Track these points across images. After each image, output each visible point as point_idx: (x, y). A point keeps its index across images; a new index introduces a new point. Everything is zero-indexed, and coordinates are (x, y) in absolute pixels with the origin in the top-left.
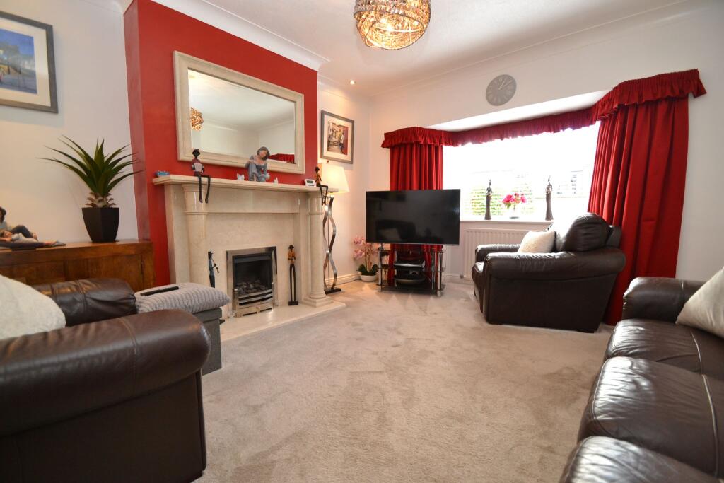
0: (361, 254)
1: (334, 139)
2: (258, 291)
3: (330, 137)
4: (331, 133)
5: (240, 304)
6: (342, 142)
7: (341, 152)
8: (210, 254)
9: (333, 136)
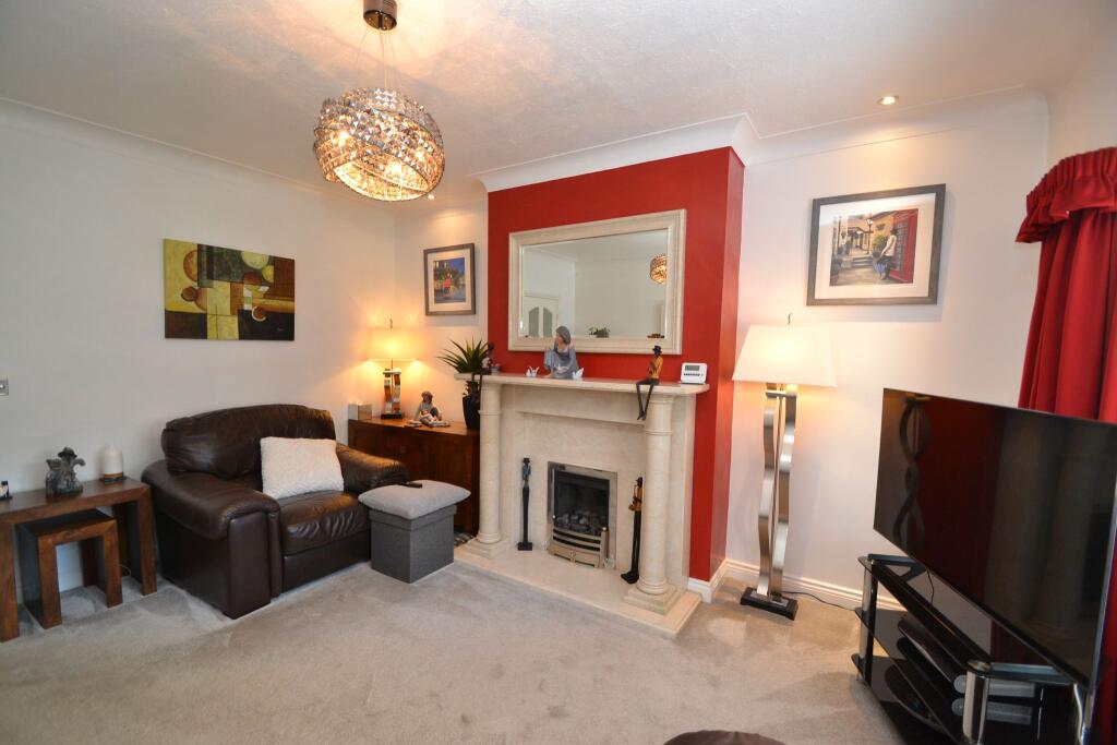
1: (855, 254)
2: (584, 532)
3: (839, 252)
4: (843, 242)
5: (555, 538)
6: (890, 253)
7: (885, 279)
8: (526, 461)
9: (854, 245)
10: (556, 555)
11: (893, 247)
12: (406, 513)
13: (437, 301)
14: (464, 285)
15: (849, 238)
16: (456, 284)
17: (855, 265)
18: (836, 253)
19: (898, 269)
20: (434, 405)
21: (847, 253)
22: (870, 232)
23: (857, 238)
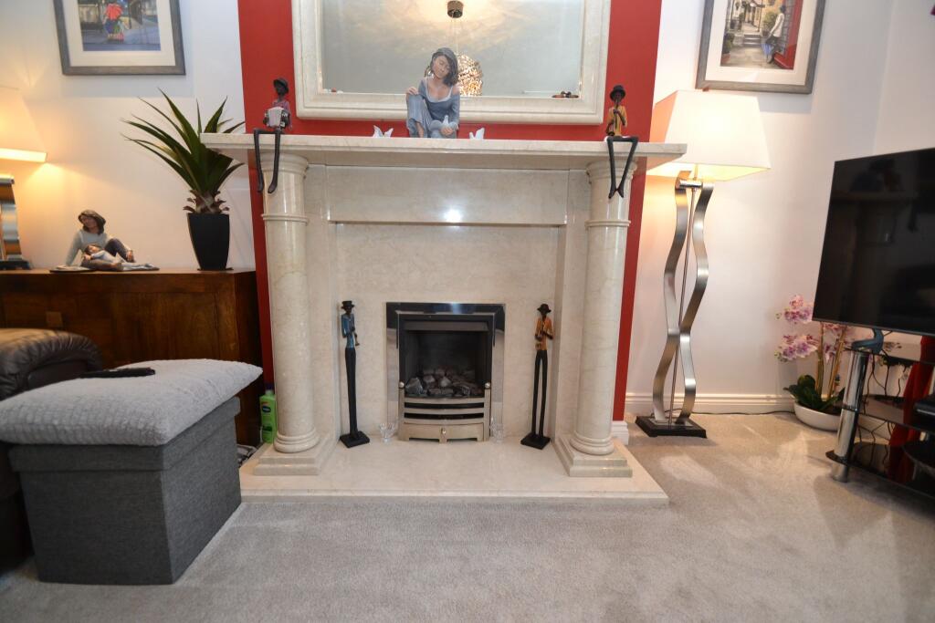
0: (803, 348)
1: (748, 30)
3: (733, 25)
4: (737, 14)
5: (407, 415)
6: (777, 34)
7: (770, 63)
8: (348, 306)
9: (746, 20)
10: (411, 439)
11: (780, 27)
12: (154, 433)
13: (88, 46)
14: (154, 18)
15: (743, 11)
16: (136, 13)
17: (746, 43)
18: (729, 26)
19: (782, 53)
20: (110, 233)
21: (740, 27)
22: (762, 6)
23: (749, 11)
